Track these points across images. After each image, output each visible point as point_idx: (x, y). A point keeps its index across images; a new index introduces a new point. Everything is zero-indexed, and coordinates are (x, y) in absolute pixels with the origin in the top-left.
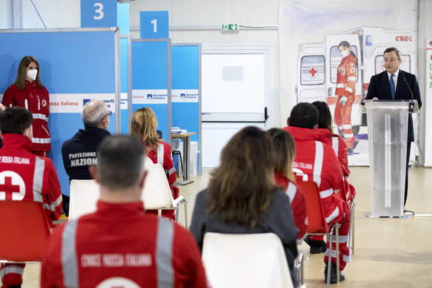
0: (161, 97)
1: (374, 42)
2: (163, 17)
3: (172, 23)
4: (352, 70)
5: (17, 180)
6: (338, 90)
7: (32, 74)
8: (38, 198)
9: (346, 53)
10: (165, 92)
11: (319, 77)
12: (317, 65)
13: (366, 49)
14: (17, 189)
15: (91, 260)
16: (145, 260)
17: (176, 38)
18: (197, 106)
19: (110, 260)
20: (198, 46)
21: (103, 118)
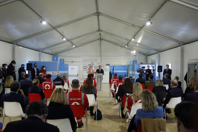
0: (63, 72)
1: (94, 64)
2: (63, 60)
3: (65, 61)
4: (91, 68)
5: (49, 86)
6: (89, 71)
7: (45, 69)
8: (52, 88)
9: (90, 66)
10: (63, 71)
11: (86, 69)
12: (86, 68)
13: (93, 65)
14: (49, 87)
15: (71, 99)
16: (80, 99)
17: (65, 63)
18: (68, 73)
19: (74, 99)
20: (68, 64)
21: (60, 76)
